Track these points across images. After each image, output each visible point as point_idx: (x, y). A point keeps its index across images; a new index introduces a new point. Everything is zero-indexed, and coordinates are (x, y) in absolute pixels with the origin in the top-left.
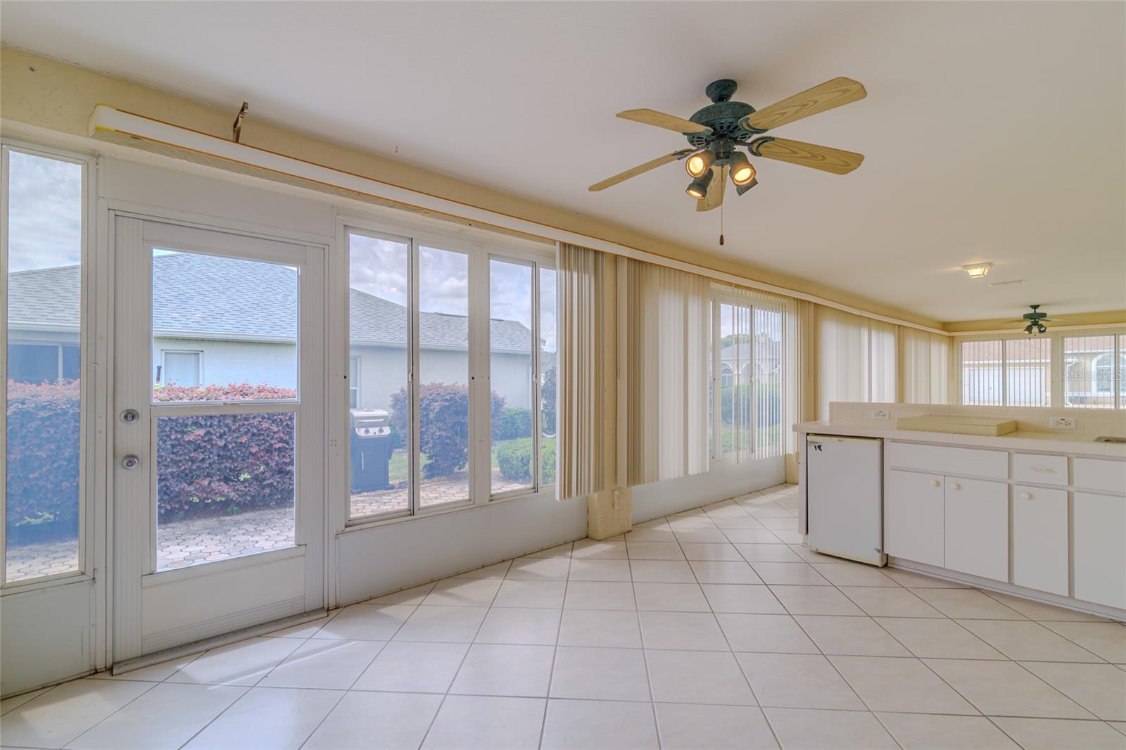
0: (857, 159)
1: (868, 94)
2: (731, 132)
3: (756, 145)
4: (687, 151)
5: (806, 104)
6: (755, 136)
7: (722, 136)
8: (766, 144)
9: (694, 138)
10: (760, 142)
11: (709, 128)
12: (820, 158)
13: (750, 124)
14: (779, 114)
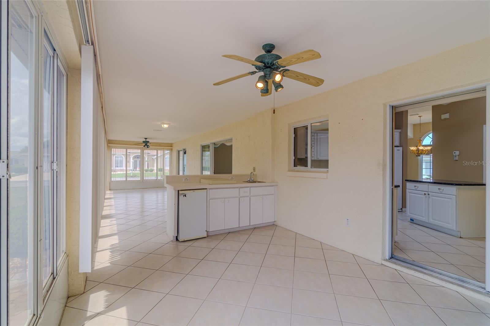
0: (322, 81)
1: (322, 57)
2: (272, 66)
3: (282, 72)
4: (255, 72)
5: (300, 58)
6: (282, 69)
7: (267, 67)
8: (286, 72)
9: (257, 67)
10: (284, 71)
11: (262, 64)
12: (308, 79)
13: (279, 63)
14: (289, 61)
